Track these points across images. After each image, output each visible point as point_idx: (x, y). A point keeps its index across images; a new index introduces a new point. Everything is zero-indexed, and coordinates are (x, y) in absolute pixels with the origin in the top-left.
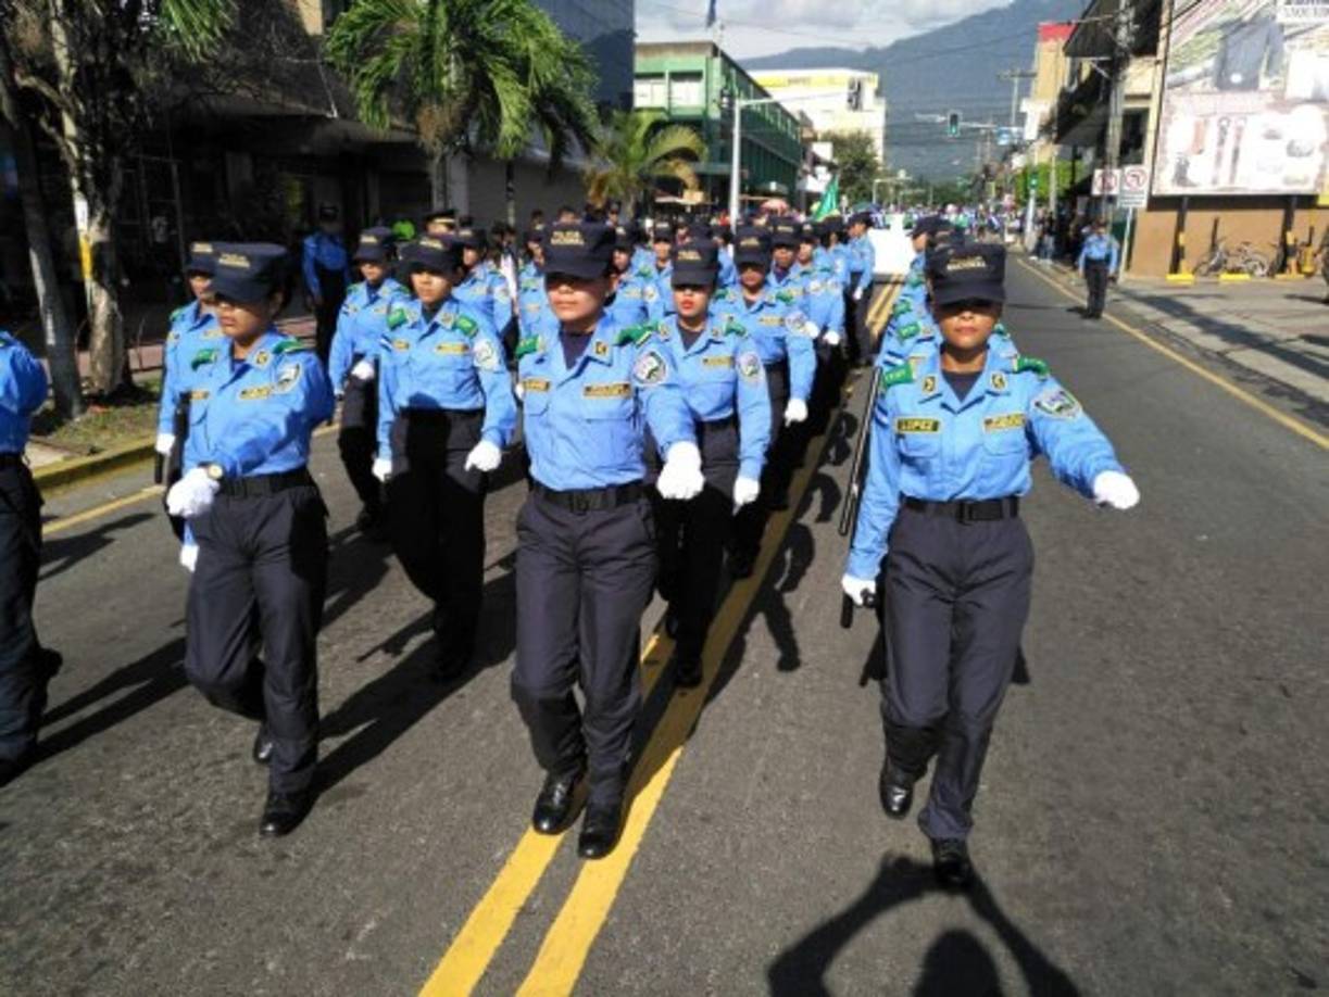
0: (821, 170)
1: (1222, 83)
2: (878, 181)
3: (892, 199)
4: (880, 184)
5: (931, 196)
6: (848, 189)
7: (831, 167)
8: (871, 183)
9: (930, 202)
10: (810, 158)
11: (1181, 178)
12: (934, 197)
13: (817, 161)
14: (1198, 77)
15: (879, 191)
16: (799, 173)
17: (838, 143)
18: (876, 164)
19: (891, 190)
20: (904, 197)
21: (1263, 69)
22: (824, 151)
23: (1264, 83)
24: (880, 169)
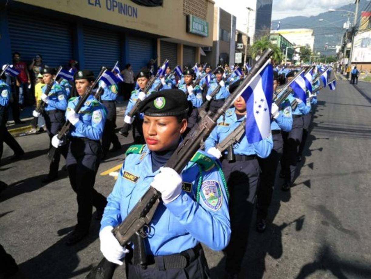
0: (297, 55)
1: (362, 46)
2: (311, 57)
3: (315, 61)
4: (312, 58)
5: (326, 60)
6: (303, 59)
7: (299, 54)
8: (309, 57)
9: (325, 62)
10: (295, 52)
11: (356, 59)
12: (327, 60)
13: (296, 53)
14: (358, 46)
15: (311, 59)
16: (293, 56)
17: (301, 48)
18: (311, 53)
19: (315, 59)
20: (318, 60)
21: (368, 45)
22: (298, 50)
23: (368, 46)
24: (312, 54)
